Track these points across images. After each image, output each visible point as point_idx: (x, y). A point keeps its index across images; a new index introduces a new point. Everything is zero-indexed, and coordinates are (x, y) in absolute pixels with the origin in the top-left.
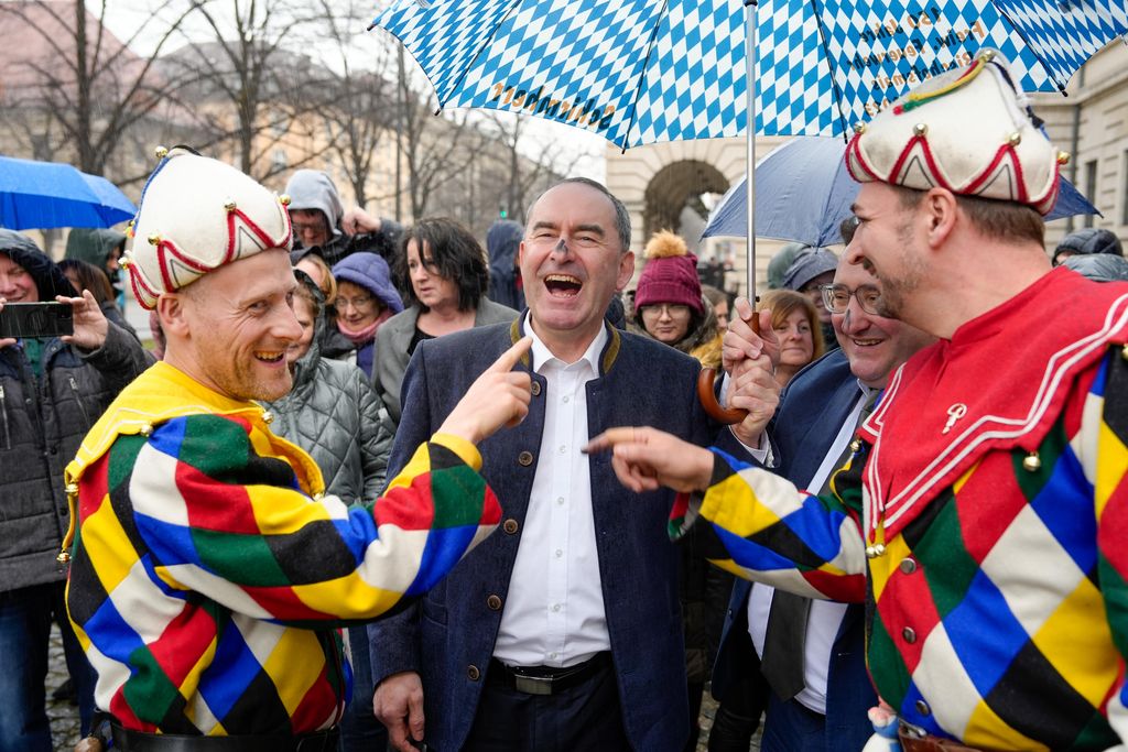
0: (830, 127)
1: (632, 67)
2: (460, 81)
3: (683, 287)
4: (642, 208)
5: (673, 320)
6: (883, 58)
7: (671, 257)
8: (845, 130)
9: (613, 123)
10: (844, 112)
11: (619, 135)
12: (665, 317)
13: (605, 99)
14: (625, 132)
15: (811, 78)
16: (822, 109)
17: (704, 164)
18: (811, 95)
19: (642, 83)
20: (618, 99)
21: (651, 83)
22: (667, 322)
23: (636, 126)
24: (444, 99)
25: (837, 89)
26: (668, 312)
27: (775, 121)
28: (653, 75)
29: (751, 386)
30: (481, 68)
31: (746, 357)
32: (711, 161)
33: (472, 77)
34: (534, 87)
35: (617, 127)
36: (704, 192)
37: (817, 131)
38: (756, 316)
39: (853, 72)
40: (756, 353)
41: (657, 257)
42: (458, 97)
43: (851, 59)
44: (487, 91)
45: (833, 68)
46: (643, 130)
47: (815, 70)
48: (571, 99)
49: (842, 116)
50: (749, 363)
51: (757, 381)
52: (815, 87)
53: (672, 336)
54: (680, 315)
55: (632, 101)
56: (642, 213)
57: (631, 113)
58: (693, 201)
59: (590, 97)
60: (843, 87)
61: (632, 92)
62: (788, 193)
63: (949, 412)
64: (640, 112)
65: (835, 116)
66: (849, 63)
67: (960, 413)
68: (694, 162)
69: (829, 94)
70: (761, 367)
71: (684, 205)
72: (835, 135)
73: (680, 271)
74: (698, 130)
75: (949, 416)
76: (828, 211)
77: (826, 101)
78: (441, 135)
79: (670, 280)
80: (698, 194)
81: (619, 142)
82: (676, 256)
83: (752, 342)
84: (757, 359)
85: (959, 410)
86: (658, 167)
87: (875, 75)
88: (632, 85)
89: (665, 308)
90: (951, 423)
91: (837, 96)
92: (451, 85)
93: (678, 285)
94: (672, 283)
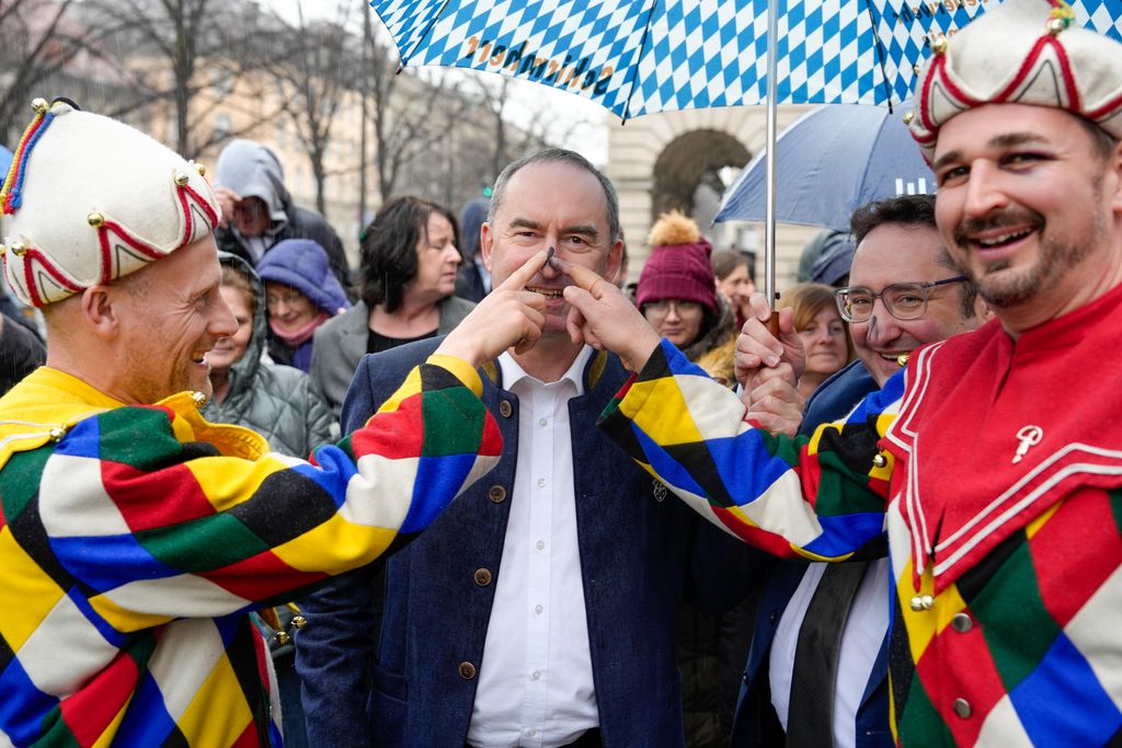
0: (871, 93)
1: (634, 19)
2: (426, 32)
3: (694, 282)
4: (648, 185)
5: (682, 320)
6: (936, 9)
7: (681, 245)
8: (889, 97)
9: (611, 88)
10: (888, 76)
11: (618, 101)
12: (672, 317)
13: (601, 58)
14: (625, 98)
15: (849, 34)
16: (861, 72)
17: (723, 134)
18: (849, 55)
19: (646, 39)
20: (617, 59)
21: (656, 40)
22: (675, 323)
23: (639, 92)
24: (407, 55)
25: (880, 49)
26: (676, 311)
27: (804, 86)
28: (659, 29)
29: (769, 400)
30: (452, 18)
32: (731, 130)
33: (440, 30)
34: (515, 42)
35: (615, 93)
36: (722, 167)
37: (855, 97)
38: (775, 315)
39: (900, 26)
40: (775, 360)
41: (664, 245)
42: (424, 53)
43: (898, 10)
44: (459, 46)
45: (875, 22)
46: (647, 96)
47: (853, 25)
48: (561, 57)
49: (886, 80)
50: (767, 373)
51: (776, 394)
52: (854, 45)
53: (681, 339)
54: (691, 314)
55: (634, 61)
57: (633, 76)
59: (583, 55)
60: (887, 45)
61: (633, 51)
62: (816, 170)
63: (1019, 435)
64: (644, 75)
65: (878, 80)
66: (895, 15)
67: (1035, 438)
69: (870, 53)
70: (782, 377)
71: (699, 182)
72: (877, 102)
73: (690, 262)
74: (713, 96)
75: (1019, 441)
76: (863, 191)
77: (866, 62)
79: (679, 272)
80: (715, 168)
81: (618, 110)
82: (688, 244)
83: (771, 346)
84: (775, 368)
85: (1032, 434)
86: (668, 137)
87: (927, 29)
88: (634, 42)
89: (672, 306)
90: (1022, 449)
91: (881, 56)
92: (415, 38)
93: (689, 278)
94: (681, 277)
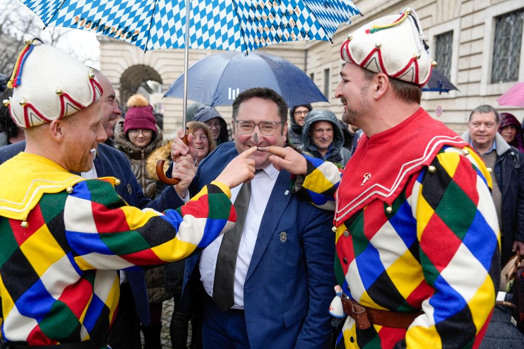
0: (240, 47)
1: (147, 13)
2: (55, 14)
3: (149, 121)
4: (119, 86)
5: (145, 137)
6: (260, 19)
7: (142, 107)
8: (247, 49)
9: (139, 38)
10: (246, 41)
11: (142, 44)
12: (141, 135)
13: (133, 27)
14: (145, 43)
15: (230, 25)
16: (236, 39)
17: (148, 67)
18: (231, 33)
19: (152, 20)
20: (141, 27)
21: (156, 21)
22: (142, 138)
23: (151, 41)
24: (47, 22)
25: (242, 30)
26: (142, 133)
27: (215, 43)
28: (157, 17)
29: (181, 168)
30: (67, 8)
31: (180, 155)
32: (152, 66)
33: (62, 13)
34: (96, 19)
35: (141, 40)
36: (148, 80)
37: (234, 48)
38: (186, 136)
39: (248, 23)
40: (185, 152)
41: (135, 107)
42: (55, 22)
43: (247, 18)
44: (71, 20)
45: (240, 21)
46: (154, 43)
47: (232, 21)
48: (116, 26)
49: (245, 43)
50: (182, 158)
51: (185, 166)
52: (233, 29)
53: (143, 144)
54: (148, 134)
55: (148, 28)
56: (119, 89)
57: (148, 34)
58: (144, 84)
59: (126, 26)
60: (245, 30)
61: (147, 25)
62: (202, 81)
64: (152, 34)
65: (242, 43)
66: (246, 19)
68: (143, 66)
69: (239, 32)
70: (187, 160)
71: (139, 85)
72: (242, 51)
73: (147, 113)
76: (217, 91)
77: (237, 36)
78: (9, 45)
79: (143, 118)
80: (145, 81)
81: (142, 47)
82: (145, 106)
83: (184, 148)
84: (185, 156)
86: (126, 67)
87: (257, 26)
88: (147, 21)
89: (140, 131)
91: (243, 33)
92: (50, 16)
93: (147, 120)
94: (144, 120)
